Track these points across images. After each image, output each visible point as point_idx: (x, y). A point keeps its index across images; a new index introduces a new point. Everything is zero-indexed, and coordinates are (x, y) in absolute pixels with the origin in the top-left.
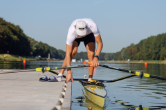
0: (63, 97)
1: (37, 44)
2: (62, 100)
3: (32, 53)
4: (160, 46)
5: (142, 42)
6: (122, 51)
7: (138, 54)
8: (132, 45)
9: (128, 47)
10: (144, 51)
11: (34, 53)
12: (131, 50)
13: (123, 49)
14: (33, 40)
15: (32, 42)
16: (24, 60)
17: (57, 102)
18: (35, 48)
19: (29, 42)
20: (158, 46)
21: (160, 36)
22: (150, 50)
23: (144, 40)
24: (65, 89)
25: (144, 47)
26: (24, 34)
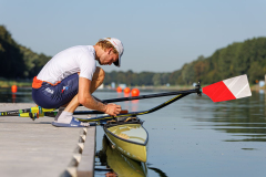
0: (81, 151)
1: (36, 57)
2: (78, 158)
3: (27, 73)
4: (249, 61)
5: (218, 53)
6: (183, 68)
7: (211, 74)
8: (201, 58)
9: (194, 63)
10: (221, 68)
11: (30, 73)
12: (199, 68)
13: (186, 65)
14: (29, 50)
15: (26, 54)
16: (14, 85)
17: (69, 160)
18: (32, 65)
19: (22, 55)
20: (245, 59)
21: (248, 43)
22: (232, 67)
23: (222, 50)
24: (84, 137)
25: (221, 61)
26: (13, 41)
